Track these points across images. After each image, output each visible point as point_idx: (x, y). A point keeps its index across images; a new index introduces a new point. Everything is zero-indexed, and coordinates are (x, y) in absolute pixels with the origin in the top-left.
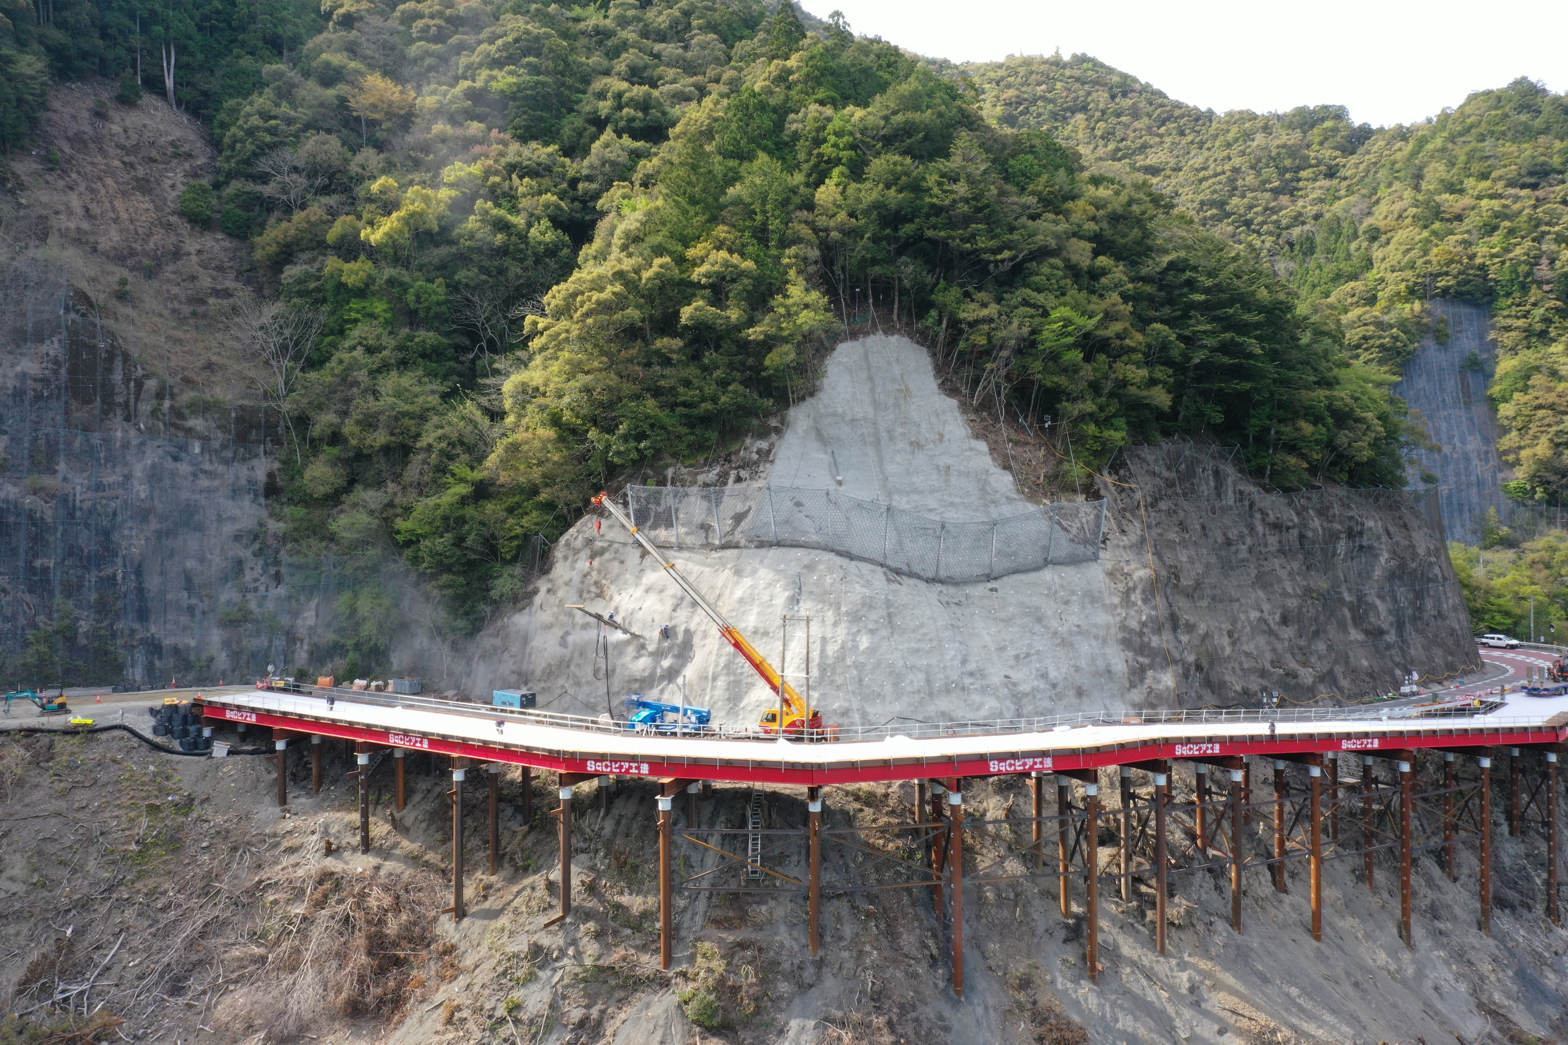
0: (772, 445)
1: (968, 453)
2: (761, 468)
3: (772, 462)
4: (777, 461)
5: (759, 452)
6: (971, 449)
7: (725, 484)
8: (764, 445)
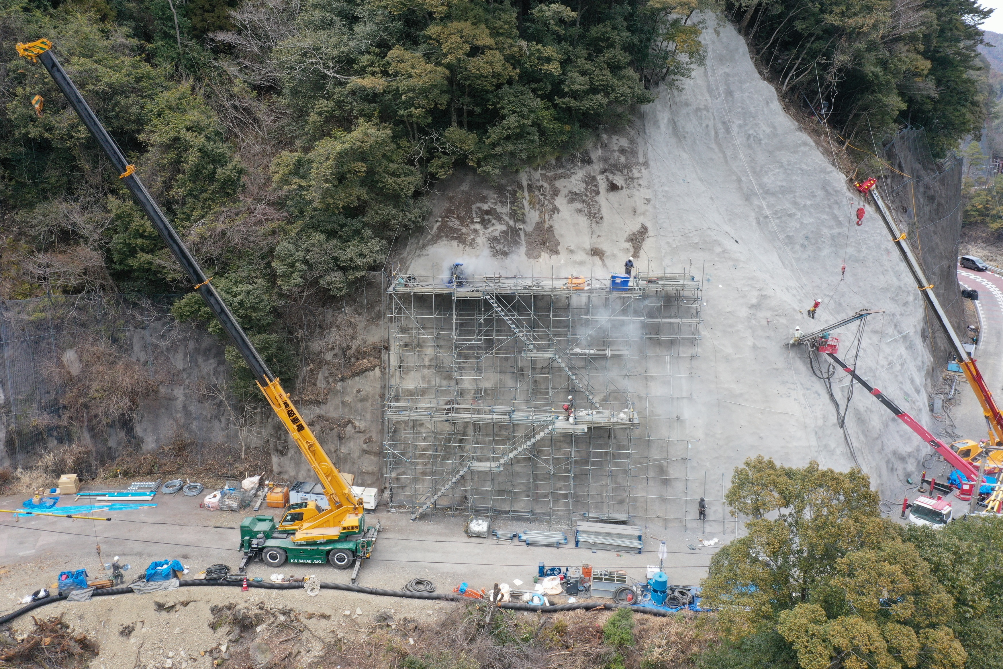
0: (632, 141)
1: (803, 148)
2: (636, 174)
3: (646, 164)
4: (651, 164)
5: (622, 151)
6: (805, 144)
7: (598, 193)
8: (624, 143)
